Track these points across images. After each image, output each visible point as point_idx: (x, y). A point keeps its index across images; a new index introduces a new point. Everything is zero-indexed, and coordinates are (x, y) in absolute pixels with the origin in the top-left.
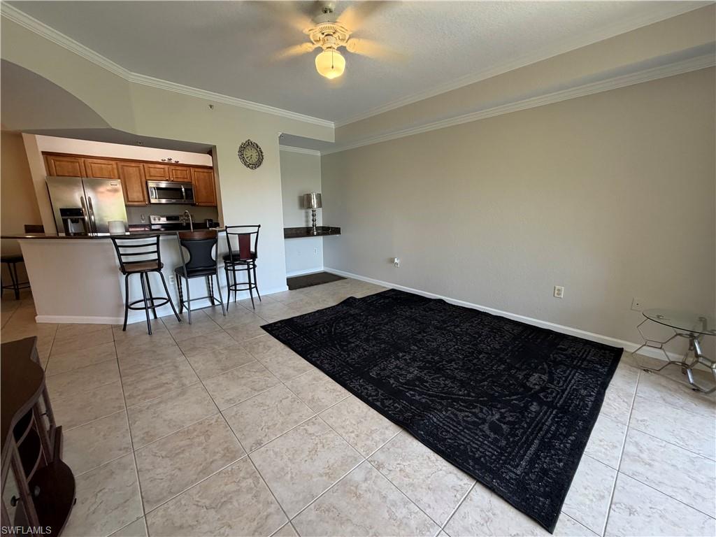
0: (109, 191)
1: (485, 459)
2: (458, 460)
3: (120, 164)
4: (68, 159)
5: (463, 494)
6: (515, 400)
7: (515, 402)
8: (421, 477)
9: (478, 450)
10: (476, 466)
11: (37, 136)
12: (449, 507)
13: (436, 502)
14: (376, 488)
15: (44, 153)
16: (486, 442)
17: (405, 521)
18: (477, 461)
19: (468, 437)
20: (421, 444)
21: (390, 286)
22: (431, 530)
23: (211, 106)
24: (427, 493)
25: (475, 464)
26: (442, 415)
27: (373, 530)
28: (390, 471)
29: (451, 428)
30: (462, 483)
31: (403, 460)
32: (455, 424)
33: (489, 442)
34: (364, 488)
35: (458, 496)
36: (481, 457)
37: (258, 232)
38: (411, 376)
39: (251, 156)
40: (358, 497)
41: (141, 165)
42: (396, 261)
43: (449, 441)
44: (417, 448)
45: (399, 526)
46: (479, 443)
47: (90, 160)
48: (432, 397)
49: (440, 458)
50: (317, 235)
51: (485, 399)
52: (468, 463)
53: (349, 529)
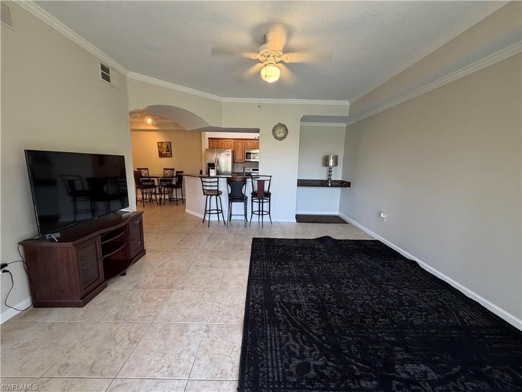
0: (226, 155)
1: (263, 376)
2: (247, 361)
3: (235, 141)
4: (216, 140)
5: (222, 378)
6: (357, 366)
7: (355, 367)
8: (216, 352)
9: (268, 367)
10: (251, 374)
11: (206, 132)
12: (206, 375)
13: (205, 367)
14: (192, 338)
15: (209, 138)
16: (281, 369)
17: (181, 360)
18: (257, 371)
19: (274, 357)
20: (241, 338)
21: (376, 237)
22: (184, 375)
23: (259, 106)
24: (207, 360)
25: (253, 372)
26: (277, 333)
27: (166, 351)
28: (208, 337)
29: (271, 344)
30: (230, 373)
31: (221, 338)
32: (278, 344)
33: (283, 370)
34: (188, 334)
35: (218, 376)
36: (262, 372)
37: (270, 180)
38: (296, 301)
39: (280, 132)
40: (182, 335)
41: (244, 141)
42: (382, 215)
43: (259, 349)
44: (237, 339)
45: (177, 360)
46: (275, 365)
47: (224, 140)
48: (289, 320)
49: (239, 352)
50: (330, 187)
51: (329, 347)
52: (249, 368)
53: (161, 343)
